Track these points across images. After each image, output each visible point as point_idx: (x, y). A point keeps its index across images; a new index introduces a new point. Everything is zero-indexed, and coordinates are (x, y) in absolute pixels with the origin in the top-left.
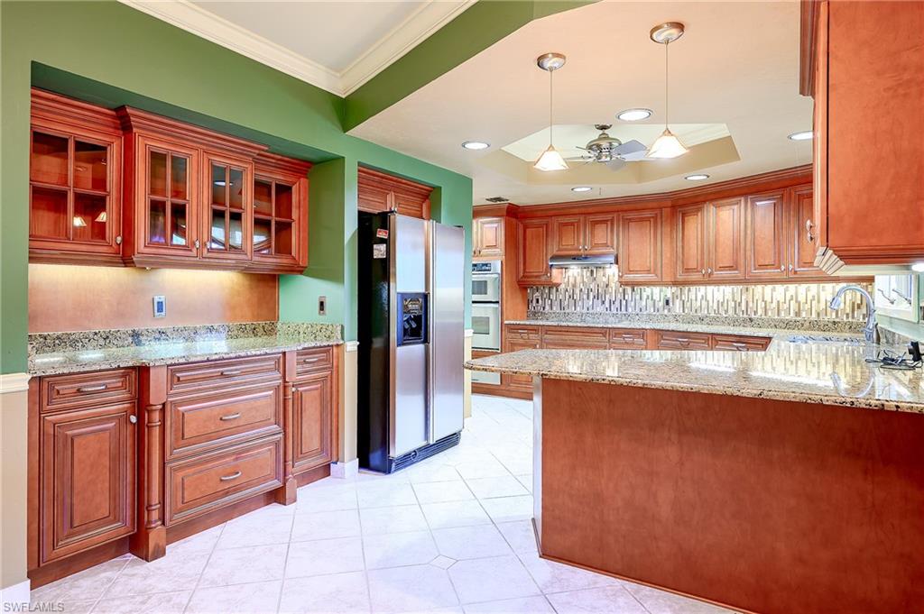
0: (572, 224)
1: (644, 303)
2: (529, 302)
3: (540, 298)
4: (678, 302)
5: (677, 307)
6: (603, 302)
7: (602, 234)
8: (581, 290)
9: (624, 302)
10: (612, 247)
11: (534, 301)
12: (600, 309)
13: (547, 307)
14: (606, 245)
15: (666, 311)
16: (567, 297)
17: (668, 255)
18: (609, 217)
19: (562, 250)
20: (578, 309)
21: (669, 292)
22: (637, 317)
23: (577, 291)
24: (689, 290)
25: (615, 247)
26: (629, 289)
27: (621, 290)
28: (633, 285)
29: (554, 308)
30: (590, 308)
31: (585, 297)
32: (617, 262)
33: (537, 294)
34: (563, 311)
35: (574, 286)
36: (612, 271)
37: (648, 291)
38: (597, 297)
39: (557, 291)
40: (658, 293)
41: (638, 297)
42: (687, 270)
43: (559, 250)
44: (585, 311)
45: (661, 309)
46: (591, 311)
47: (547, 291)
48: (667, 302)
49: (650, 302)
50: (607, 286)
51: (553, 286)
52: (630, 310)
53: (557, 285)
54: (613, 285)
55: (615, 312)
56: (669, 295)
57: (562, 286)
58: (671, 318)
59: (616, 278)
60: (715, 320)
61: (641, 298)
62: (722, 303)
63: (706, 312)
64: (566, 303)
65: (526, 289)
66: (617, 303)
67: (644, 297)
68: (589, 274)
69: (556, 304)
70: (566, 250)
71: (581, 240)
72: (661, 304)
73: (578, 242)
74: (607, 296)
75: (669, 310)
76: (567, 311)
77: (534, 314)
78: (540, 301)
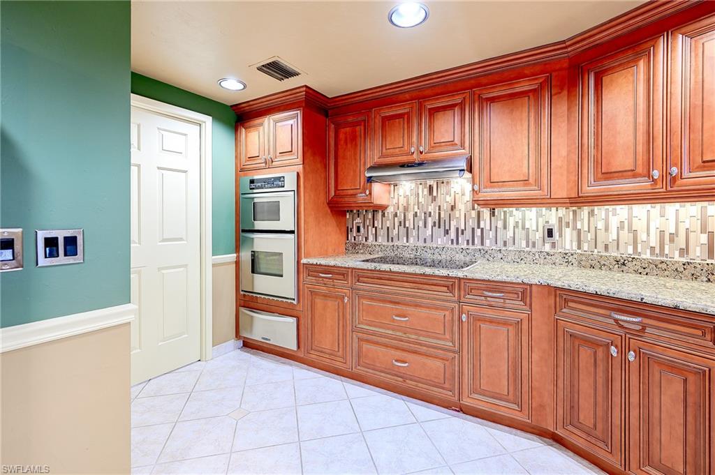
0: (400, 116)
1: (510, 234)
2: (348, 231)
3: (361, 225)
4: (568, 232)
5: (567, 241)
6: (447, 232)
7: (447, 128)
8: (415, 215)
9: (478, 232)
10: (463, 146)
11: (355, 229)
12: (441, 241)
13: (371, 238)
14: (452, 143)
15: (547, 248)
16: (397, 224)
17: (564, 153)
18: (458, 99)
19: (387, 156)
20: (411, 240)
21: (552, 216)
22: (500, 256)
23: (410, 216)
24: (591, 214)
25: (467, 144)
26: (486, 213)
27: (474, 214)
28: (493, 205)
29: (380, 239)
30: (429, 240)
31: (421, 224)
32: (470, 170)
33: (358, 220)
34: (391, 244)
35: (406, 209)
36: (461, 186)
37: (515, 214)
38: (438, 223)
39: (383, 215)
40: (534, 219)
41: (500, 224)
42: (608, 175)
43: (382, 156)
44: (421, 243)
45: (540, 242)
46: (428, 244)
47: (370, 216)
48: (550, 233)
49: (519, 231)
50: (453, 208)
51: (378, 209)
52: (487, 242)
53: (383, 208)
54: (461, 207)
55: (465, 246)
56: (553, 222)
57: (391, 210)
58: (558, 259)
59: (468, 197)
60: (657, 267)
61: (505, 228)
62: (672, 238)
63: (630, 250)
64: (395, 232)
65: (343, 214)
66: (468, 234)
67: (511, 222)
68: (426, 191)
69: (382, 233)
70: (392, 156)
71: (415, 139)
72: (539, 235)
73: (410, 144)
74: (453, 223)
75: (553, 245)
76: (396, 243)
77: (355, 245)
78: (362, 229)
